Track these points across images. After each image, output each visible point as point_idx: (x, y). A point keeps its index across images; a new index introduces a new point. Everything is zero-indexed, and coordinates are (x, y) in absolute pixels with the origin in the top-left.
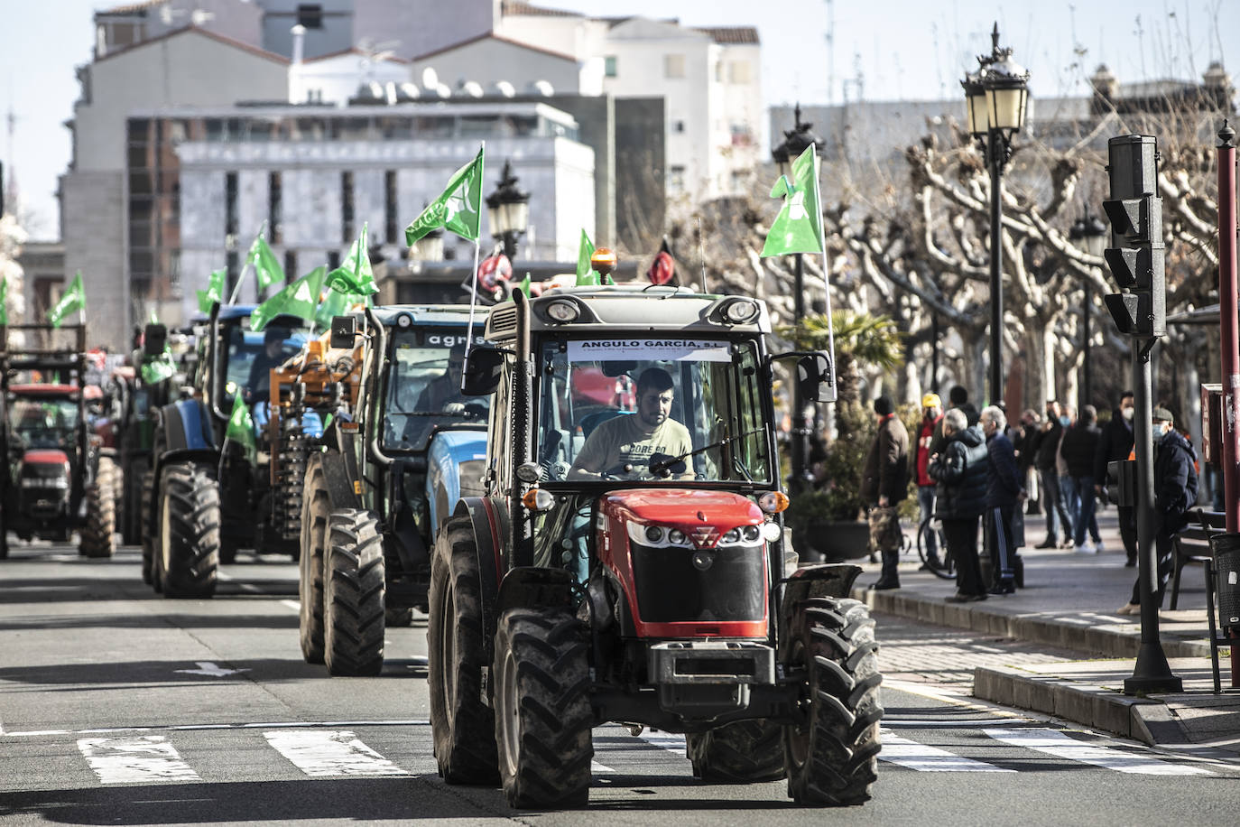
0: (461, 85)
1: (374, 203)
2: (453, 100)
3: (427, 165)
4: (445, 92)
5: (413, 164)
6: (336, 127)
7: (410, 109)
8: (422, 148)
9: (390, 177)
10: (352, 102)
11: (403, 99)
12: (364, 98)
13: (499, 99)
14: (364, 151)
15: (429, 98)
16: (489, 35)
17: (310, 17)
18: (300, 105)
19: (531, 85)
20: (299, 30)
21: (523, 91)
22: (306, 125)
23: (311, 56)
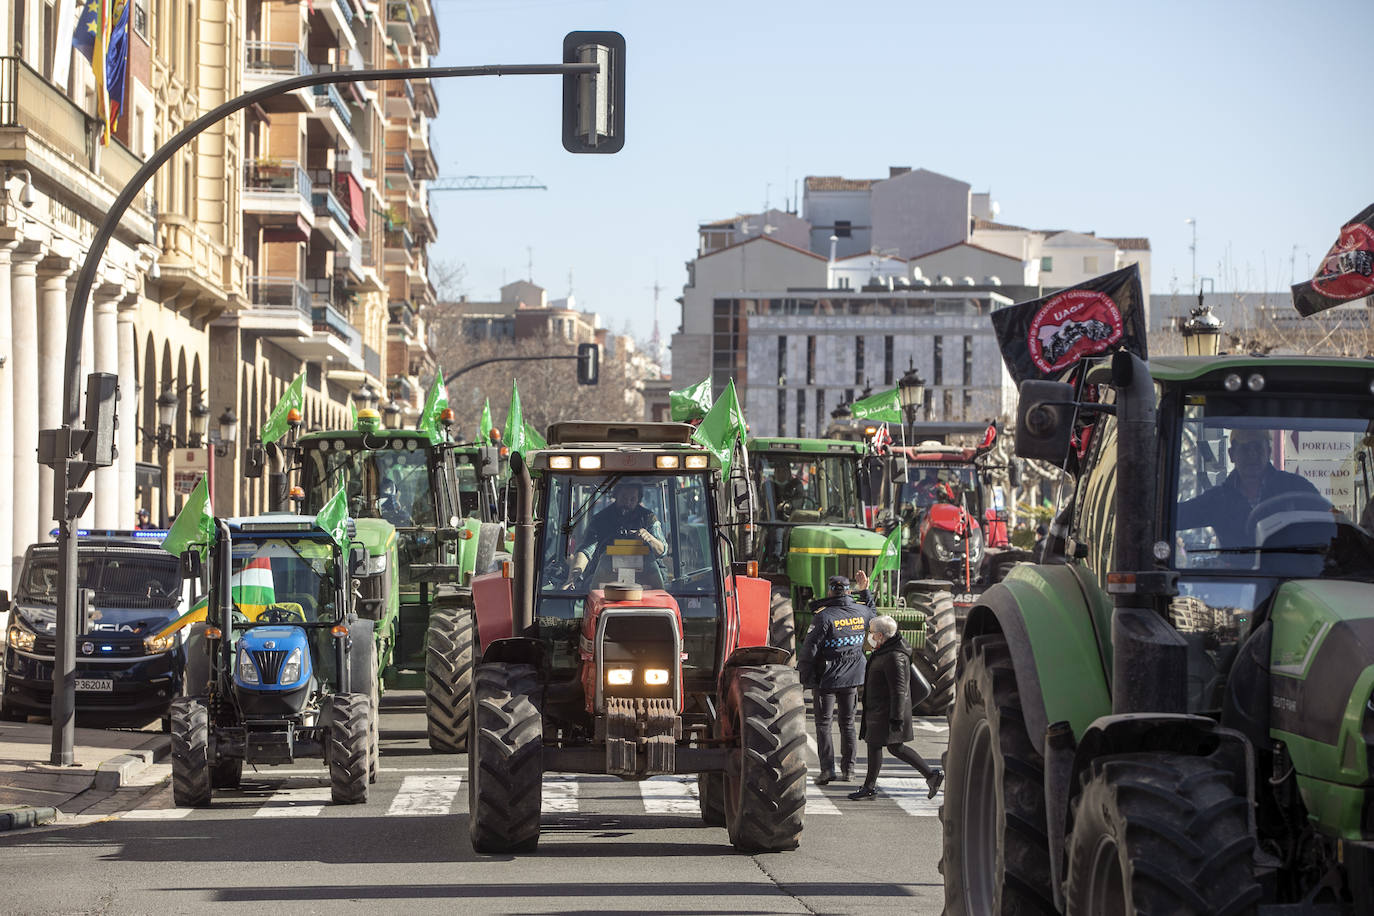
0: (939, 278)
1: (877, 357)
2: (932, 288)
3: (914, 332)
4: (928, 282)
5: (904, 332)
6: (856, 306)
7: (904, 294)
8: (910, 321)
9: (889, 342)
10: (865, 289)
11: (899, 287)
12: (873, 286)
13: (966, 288)
14: (871, 322)
15: (917, 286)
16: (963, 243)
17: (843, 229)
18: (833, 290)
19: (987, 279)
20: (834, 238)
21: (980, 283)
22: (837, 304)
23: (840, 257)
